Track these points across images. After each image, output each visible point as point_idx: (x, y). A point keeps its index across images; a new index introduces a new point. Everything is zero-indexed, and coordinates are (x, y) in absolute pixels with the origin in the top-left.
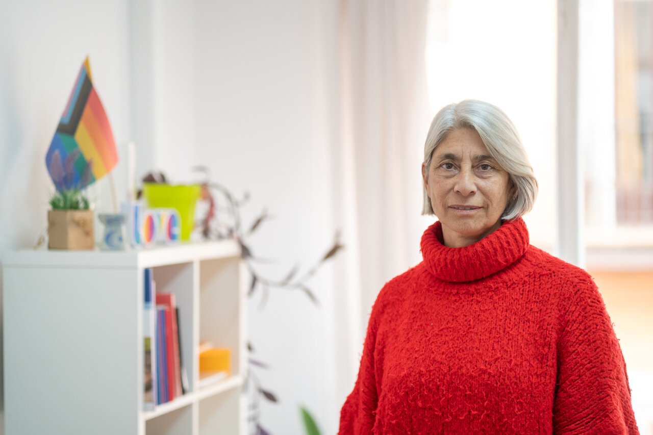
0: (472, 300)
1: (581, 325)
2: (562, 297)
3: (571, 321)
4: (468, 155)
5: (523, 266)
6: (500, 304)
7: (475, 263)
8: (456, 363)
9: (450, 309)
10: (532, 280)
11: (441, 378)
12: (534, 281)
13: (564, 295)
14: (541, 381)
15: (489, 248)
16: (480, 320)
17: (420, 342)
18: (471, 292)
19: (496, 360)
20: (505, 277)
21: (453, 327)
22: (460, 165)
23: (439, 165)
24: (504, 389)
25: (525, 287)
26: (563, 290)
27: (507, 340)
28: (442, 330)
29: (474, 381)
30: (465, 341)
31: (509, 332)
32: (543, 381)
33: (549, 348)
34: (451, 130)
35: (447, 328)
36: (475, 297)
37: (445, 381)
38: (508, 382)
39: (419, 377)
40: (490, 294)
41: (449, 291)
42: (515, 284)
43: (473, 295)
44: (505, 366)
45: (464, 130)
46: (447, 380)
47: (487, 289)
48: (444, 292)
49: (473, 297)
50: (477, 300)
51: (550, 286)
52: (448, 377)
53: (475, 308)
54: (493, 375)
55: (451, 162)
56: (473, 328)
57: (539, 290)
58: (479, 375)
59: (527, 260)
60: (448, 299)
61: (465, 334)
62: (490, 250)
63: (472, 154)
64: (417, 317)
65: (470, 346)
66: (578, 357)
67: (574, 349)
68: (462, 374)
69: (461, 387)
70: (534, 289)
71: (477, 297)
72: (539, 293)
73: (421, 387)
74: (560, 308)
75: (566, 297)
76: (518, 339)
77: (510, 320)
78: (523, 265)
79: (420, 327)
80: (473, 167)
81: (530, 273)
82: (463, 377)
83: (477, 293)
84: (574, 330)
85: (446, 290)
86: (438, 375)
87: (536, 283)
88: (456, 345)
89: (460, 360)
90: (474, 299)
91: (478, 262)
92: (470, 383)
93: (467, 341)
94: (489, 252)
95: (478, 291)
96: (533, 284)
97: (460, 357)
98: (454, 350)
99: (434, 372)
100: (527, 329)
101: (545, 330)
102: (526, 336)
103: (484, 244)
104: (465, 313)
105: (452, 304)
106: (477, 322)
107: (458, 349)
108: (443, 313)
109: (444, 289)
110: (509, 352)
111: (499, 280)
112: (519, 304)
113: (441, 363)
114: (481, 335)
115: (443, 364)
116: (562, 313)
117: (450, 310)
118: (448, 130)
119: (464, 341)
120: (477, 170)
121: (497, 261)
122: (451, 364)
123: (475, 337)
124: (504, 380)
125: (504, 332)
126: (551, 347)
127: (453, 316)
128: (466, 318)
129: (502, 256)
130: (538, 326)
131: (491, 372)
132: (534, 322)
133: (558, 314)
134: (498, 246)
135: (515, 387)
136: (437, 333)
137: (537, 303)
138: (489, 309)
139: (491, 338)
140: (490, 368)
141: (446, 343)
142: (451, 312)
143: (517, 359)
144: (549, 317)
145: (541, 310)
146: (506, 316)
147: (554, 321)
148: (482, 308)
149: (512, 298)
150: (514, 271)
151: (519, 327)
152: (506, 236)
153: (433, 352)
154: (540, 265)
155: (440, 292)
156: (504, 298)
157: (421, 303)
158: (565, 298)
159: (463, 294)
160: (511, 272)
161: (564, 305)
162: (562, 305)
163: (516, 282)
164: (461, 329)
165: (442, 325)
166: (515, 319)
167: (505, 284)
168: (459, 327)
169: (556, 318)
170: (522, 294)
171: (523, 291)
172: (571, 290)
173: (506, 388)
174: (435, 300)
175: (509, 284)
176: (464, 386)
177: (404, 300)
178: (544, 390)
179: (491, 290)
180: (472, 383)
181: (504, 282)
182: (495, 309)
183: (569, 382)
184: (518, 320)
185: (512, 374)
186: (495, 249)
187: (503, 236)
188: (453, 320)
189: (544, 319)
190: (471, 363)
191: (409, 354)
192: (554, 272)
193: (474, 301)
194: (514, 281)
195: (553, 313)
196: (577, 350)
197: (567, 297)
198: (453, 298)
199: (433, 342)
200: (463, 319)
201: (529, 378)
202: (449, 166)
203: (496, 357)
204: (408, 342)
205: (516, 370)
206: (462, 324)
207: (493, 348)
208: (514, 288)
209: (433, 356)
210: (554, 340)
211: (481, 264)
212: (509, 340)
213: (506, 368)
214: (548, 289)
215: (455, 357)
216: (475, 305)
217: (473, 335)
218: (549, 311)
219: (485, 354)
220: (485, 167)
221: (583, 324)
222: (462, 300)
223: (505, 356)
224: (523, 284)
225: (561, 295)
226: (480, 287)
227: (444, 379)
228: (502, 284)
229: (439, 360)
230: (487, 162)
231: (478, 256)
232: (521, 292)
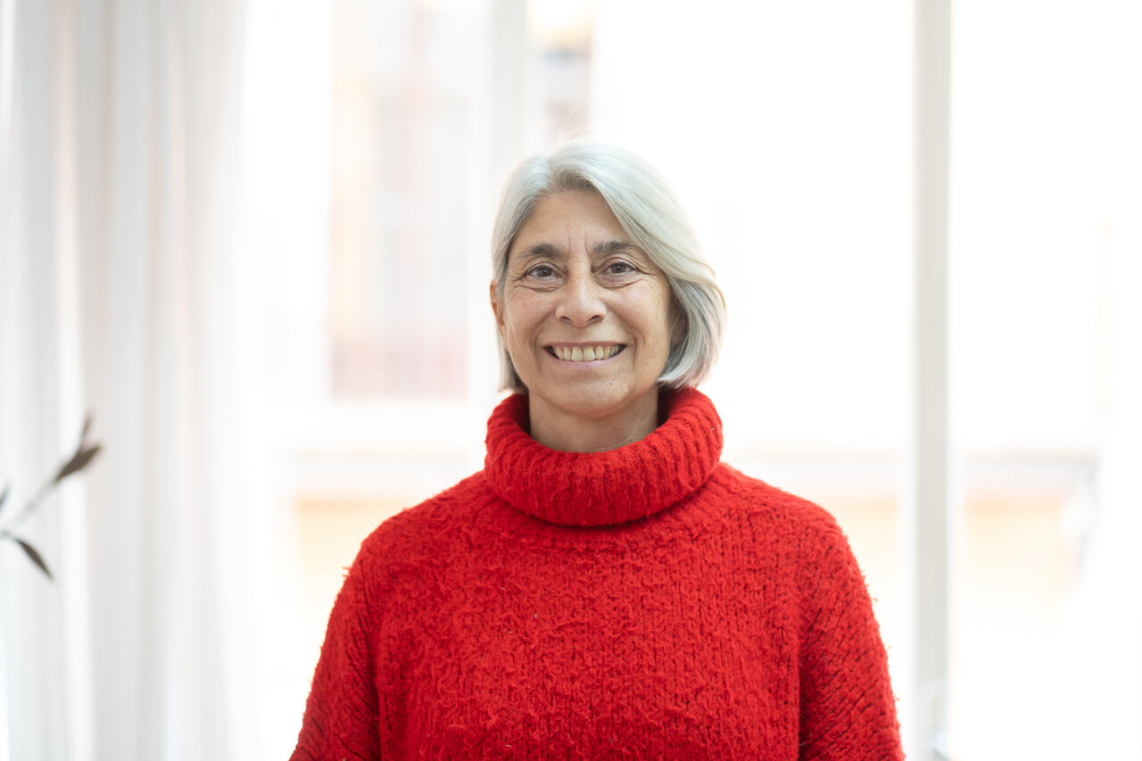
0: (622, 566)
1: (841, 620)
2: (802, 562)
3: (824, 611)
4: (581, 243)
5: (714, 496)
6: (684, 575)
7: (636, 484)
8: (607, 699)
9: (573, 585)
10: (735, 525)
11: (576, 732)
12: (740, 526)
13: (806, 557)
14: (780, 734)
15: (666, 454)
16: (648, 607)
17: (512, 655)
18: (620, 550)
19: (697, 692)
20: (685, 517)
21: (588, 623)
22: (565, 266)
23: (522, 272)
24: (719, 752)
25: (725, 539)
26: (802, 546)
27: (711, 651)
28: (560, 629)
29: (654, 737)
30: (620, 651)
31: (711, 634)
32: (784, 735)
33: (788, 667)
34: (542, 195)
35: (573, 625)
36: (627, 559)
37: (585, 738)
38: (725, 737)
39: (524, 729)
40: (659, 552)
41: (567, 544)
42: (707, 532)
43: (623, 553)
44: (717, 705)
45: (570, 195)
46: (589, 736)
47: (652, 542)
48: (554, 547)
49: (622, 558)
50: (634, 566)
51: (774, 538)
52: (592, 729)
53: (632, 583)
54: (696, 722)
55: (548, 265)
56: (634, 626)
57: (752, 544)
58: (664, 723)
59: (717, 482)
60: (565, 562)
61: (618, 638)
62: (668, 459)
63: (591, 243)
64: (494, 601)
65: (635, 662)
66: (844, 684)
67: (835, 669)
68: (625, 723)
69: (624, 750)
70: (742, 544)
71: (632, 557)
72: (755, 553)
73: (528, 752)
74: (801, 583)
75: (811, 561)
76: (731, 649)
77: (709, 609)
78: (713, 492)
79: (506, 623)
80: (593, 270)
81: (730, 509)
82: (628, 730)
83: (633, 551)
84: (832, 629)
85: (559, 544)
86: (566, 726)
87: (744, 531)
88: (601, 661)
89: (613, 692)
90: (627, 563)
91: (644, 484)
92: (644, 742)
93: (624, 652)
94: (666, 463)
95: (634, 547)
96: (738, 532)
97: (614, 687)
98: (598, 672)
99: (558, 718)
100: (745, 626)
101: (778, 629)
102: (745, 640)
103: (657, 445)
104: (610, 593)
105: (578, 574)
106: (641, 612)
107: (606, 669)
108: (559, 593)
109: (554, 540)
110: (720, 676)
111: (675, 524)
112: (720, 575)
113: (572, 699)
114: (654, 640)
115: (577, 703)
116: (806, 595)
117: (576, 586)
118: (537, 196)
119: (617, 653)
120: (601, 276)
121: (677, 482)
122: (596, 701)
123: (642, 643)
124: (718, 733)
125: (702, 633)
126: (791, 664)
127: (584, 599)
128: (615, 604)
129: (686, 473)
130: (764, 620)
131: (692, 717)
132: (754, 613)
133: (798, 596)
134: (681, 451)
135: (739, 748)
136: (551, 634)
137: (755, 571)
138: (662, 586)
139: (677, 647)
140: (687, 709)
141: (577, 656)
142: (579, 590)
143: (737, 689)
144: (784, 602)
145: (764, 588)
146: (700, 600)
147: (796, 611)
148: (647, 583)
149: (706, 561)
150: (699, 504)
151: (728, 623)
152: (693, 430)
153: (548, 677)
154: (744, 494)
155: (546, 547)
156: (690, 562)
157: (497, 570)
158: (809, 564)
159: (601, 551)
160: (695, 508)
161: (808, 578)
162: (804, 578)
163: (708, 528)
164: (606, 626)
165: (559, 618)
166: (718, 606)
167: (687, 532)
168: (602, 623)
169: (795, 604)
170: (723, 554)
171: (722, 546)
172: (818, 546)
173: (723, 750)
174: (532, 565)
175: (695, 531)
176: (629, 748)
177: (446, 565)
178: (786, 753)
179: (661, 544)
180: (650, 741)
181: (686, 528)
182: (675, 584)
183: (831, 736)
184: (724, 609)
185: (731, 720)
186: (676, 458)
187: (688, 430)
188: (584, 608)
189: (775, 607)
190: (643, 699)
191: (491, 680)
192: (775, 510)
193: (626, 566)
194: (705, 525)
195: (790, 595)
196: (840, 670)
197: (814, 562)
198: (580, 561)
199: (544, 655)
200: (608, 604)
201: (760, 728)
202: (545, 272)
203: (695, 686)
204: (482, 655)
205: (738, 713)
206: (607, 617)
207: (685, 666)
208: (705, 541)
209: (550, 685)
210: (796, 650)
211: (648, 487)
212: (714, 649)
213: (718, 709)
214: (772, 544)
215: (602, 685)
216: (631, 576)
217: (636, 639)
218: (782, 590)
219: (672, 679)
220: (619, 268)
221: (845, 616)
222: (600, 566)
223: (712, 683)
224: (721, 533)
225: (799, 557)
226: (639, 537)
227: (582, 733)
228: (681, 532)
229: (568, 692)
230: (623, 258)
231: (644, 469)
232: (721, 550)
